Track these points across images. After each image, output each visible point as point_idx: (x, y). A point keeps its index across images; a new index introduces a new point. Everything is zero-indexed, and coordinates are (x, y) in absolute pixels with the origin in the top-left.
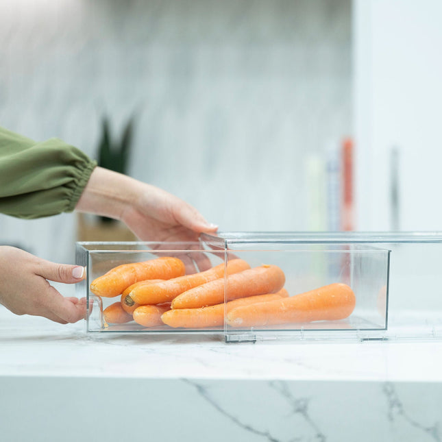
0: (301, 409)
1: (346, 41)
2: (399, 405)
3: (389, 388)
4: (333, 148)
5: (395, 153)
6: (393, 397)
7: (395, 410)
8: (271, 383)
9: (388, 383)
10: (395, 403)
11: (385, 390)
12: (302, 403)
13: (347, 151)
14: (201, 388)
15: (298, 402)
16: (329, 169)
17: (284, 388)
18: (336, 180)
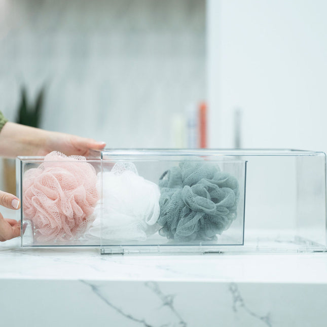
0: (169, 303)
1: (201, 30)
2: (241, 300)
3: (233, 288)
4: (192, 109)
5: (238, 114)
6: (236, 294)
7: (238, 303)
8: (146, 284)
9: (233, 284)
10: (238, 299)
11: (231, 289)
12: (169, 299)
13: (203, 112)
14: (94, 287)
15: (166, 297)
16: (189, 126)
17: (156, 287)
18: (194, 133)
